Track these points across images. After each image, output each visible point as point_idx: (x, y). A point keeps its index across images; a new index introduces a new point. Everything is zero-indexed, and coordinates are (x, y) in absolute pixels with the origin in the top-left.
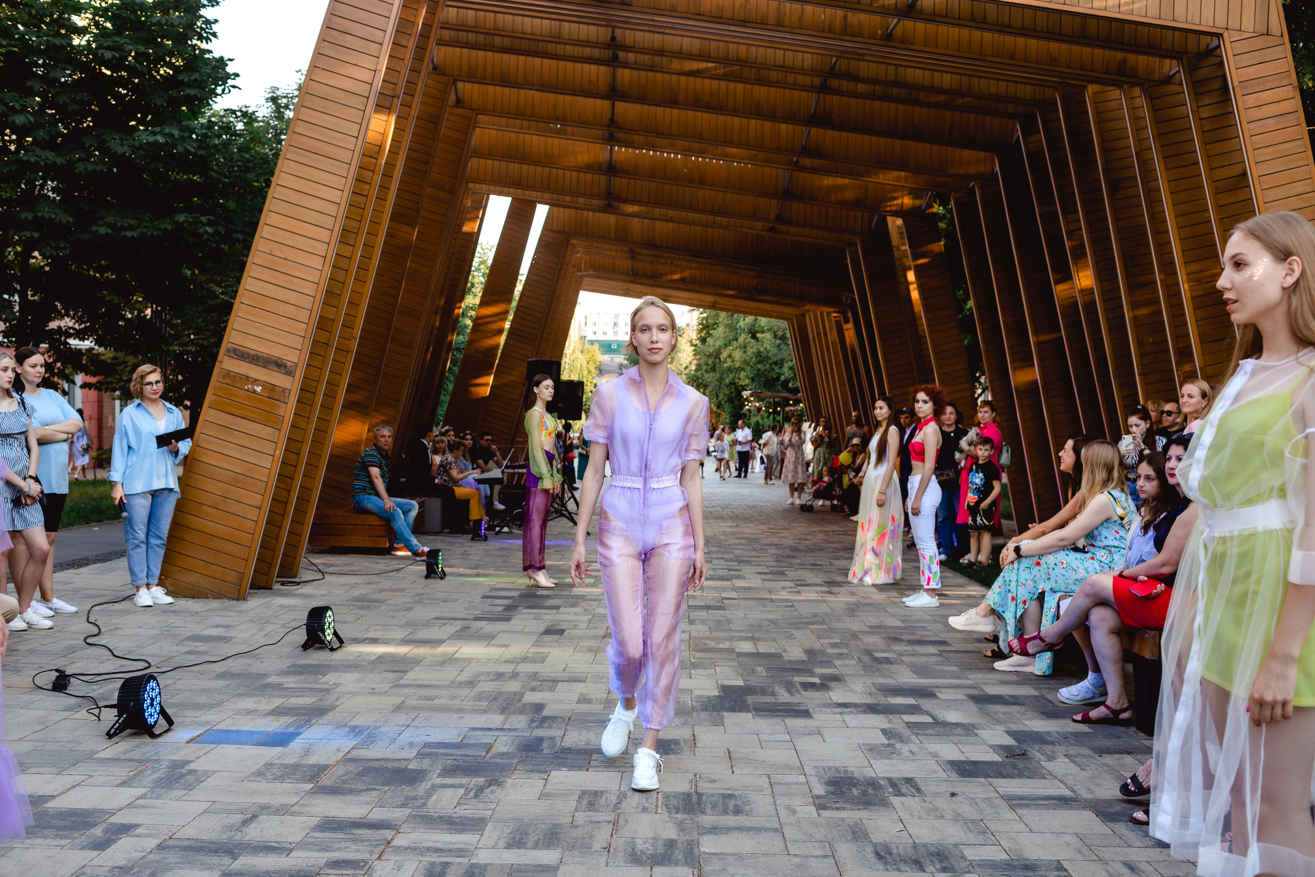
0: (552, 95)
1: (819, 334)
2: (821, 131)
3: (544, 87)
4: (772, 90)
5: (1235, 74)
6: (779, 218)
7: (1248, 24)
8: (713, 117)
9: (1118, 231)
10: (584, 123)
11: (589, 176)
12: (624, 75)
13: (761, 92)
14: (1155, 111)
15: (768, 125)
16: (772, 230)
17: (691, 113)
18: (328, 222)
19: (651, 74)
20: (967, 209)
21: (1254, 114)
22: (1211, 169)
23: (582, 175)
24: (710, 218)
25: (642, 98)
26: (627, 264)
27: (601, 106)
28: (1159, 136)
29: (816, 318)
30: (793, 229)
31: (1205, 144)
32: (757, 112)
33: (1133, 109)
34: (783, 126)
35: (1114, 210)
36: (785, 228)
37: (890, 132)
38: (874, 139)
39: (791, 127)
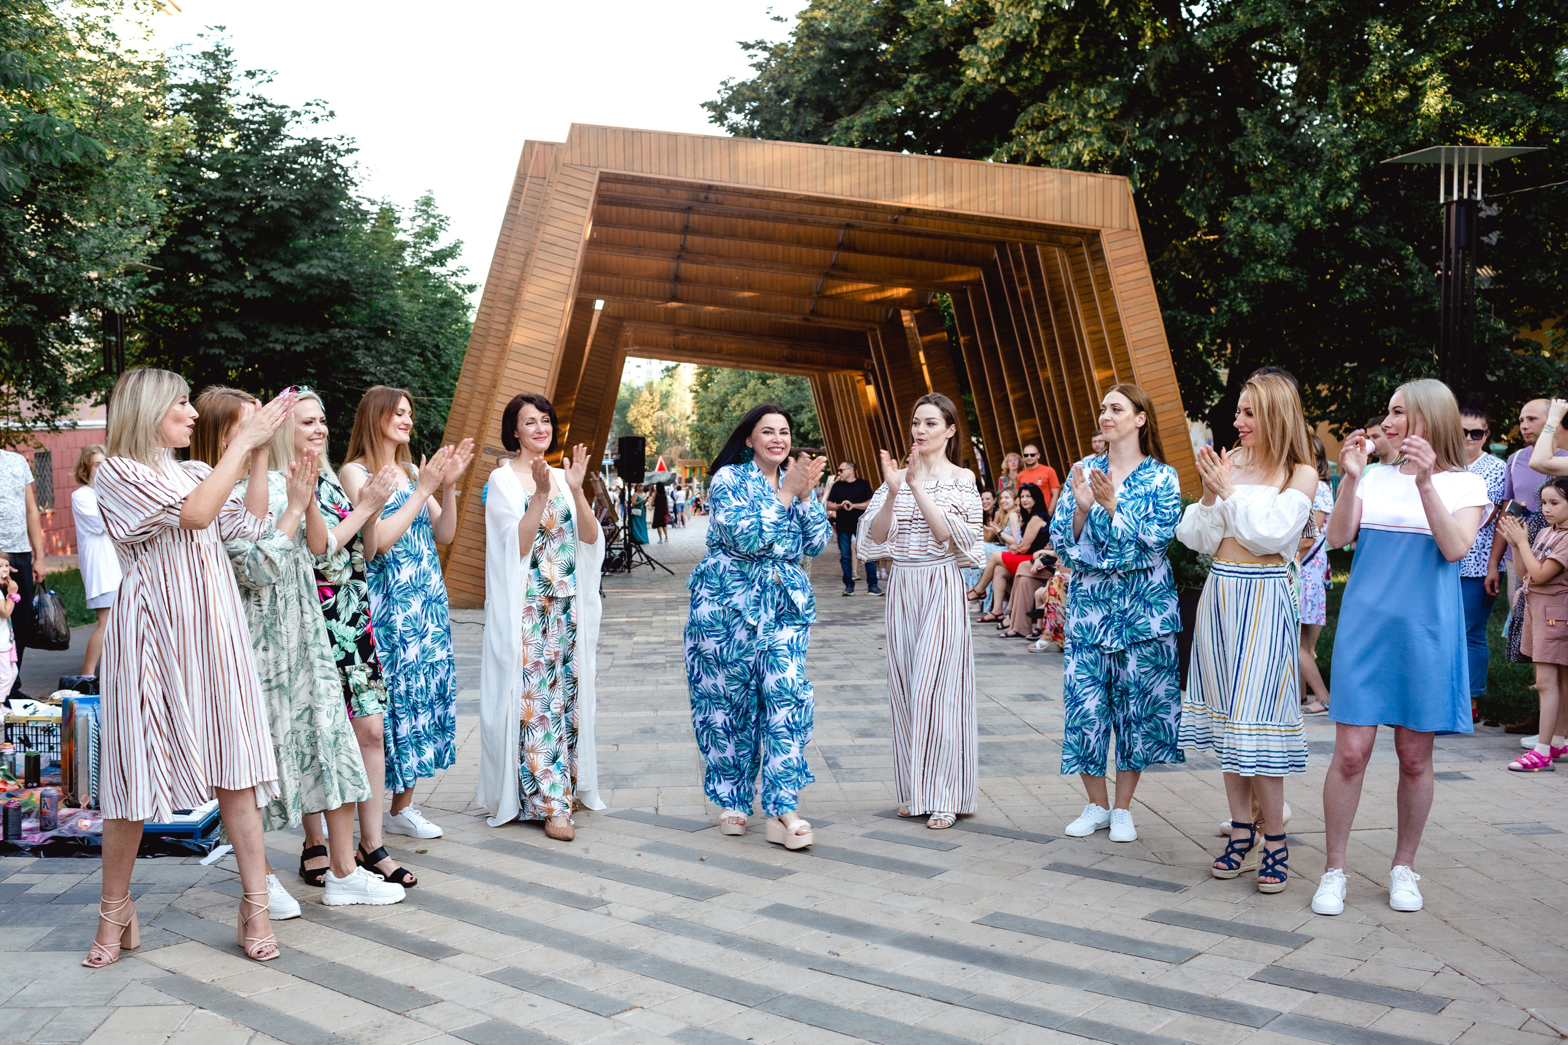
0: (634, 232)
1: (842, 391)
2: (846, 254)
3: (633, 225)
4: (809, 228)
5: (1109, 255)
6: (813, 312)
7: (1116, 224)
8: (762, 245)
9: (1061, 336)
10: (659, 249)
11: (656, 284)
12: (694, 219)
13: (800, 229)
14: (1072, 264)
15: (805, 250)
16: (805, 319)
17: (744, 243)
18: (547, 365)
19: (715, 218)
20: (961, 303)
21: (1122, 279)
22: (1104, 308)
23: (650, 283)
24: (756, 313)
25: (709, 233)
26: (669, 339)
27: (676, 239)
28: (1076, 281)
29: (838, 377)
30: (823, 320)
31: (1100, 292)
32: (798, 242)
33: (1062, 258)
34: (817, 252)
35: (1057, 322)
36: (817, 319)
37: (901, 255)
38: (888, 259)
39: (823, 251)
